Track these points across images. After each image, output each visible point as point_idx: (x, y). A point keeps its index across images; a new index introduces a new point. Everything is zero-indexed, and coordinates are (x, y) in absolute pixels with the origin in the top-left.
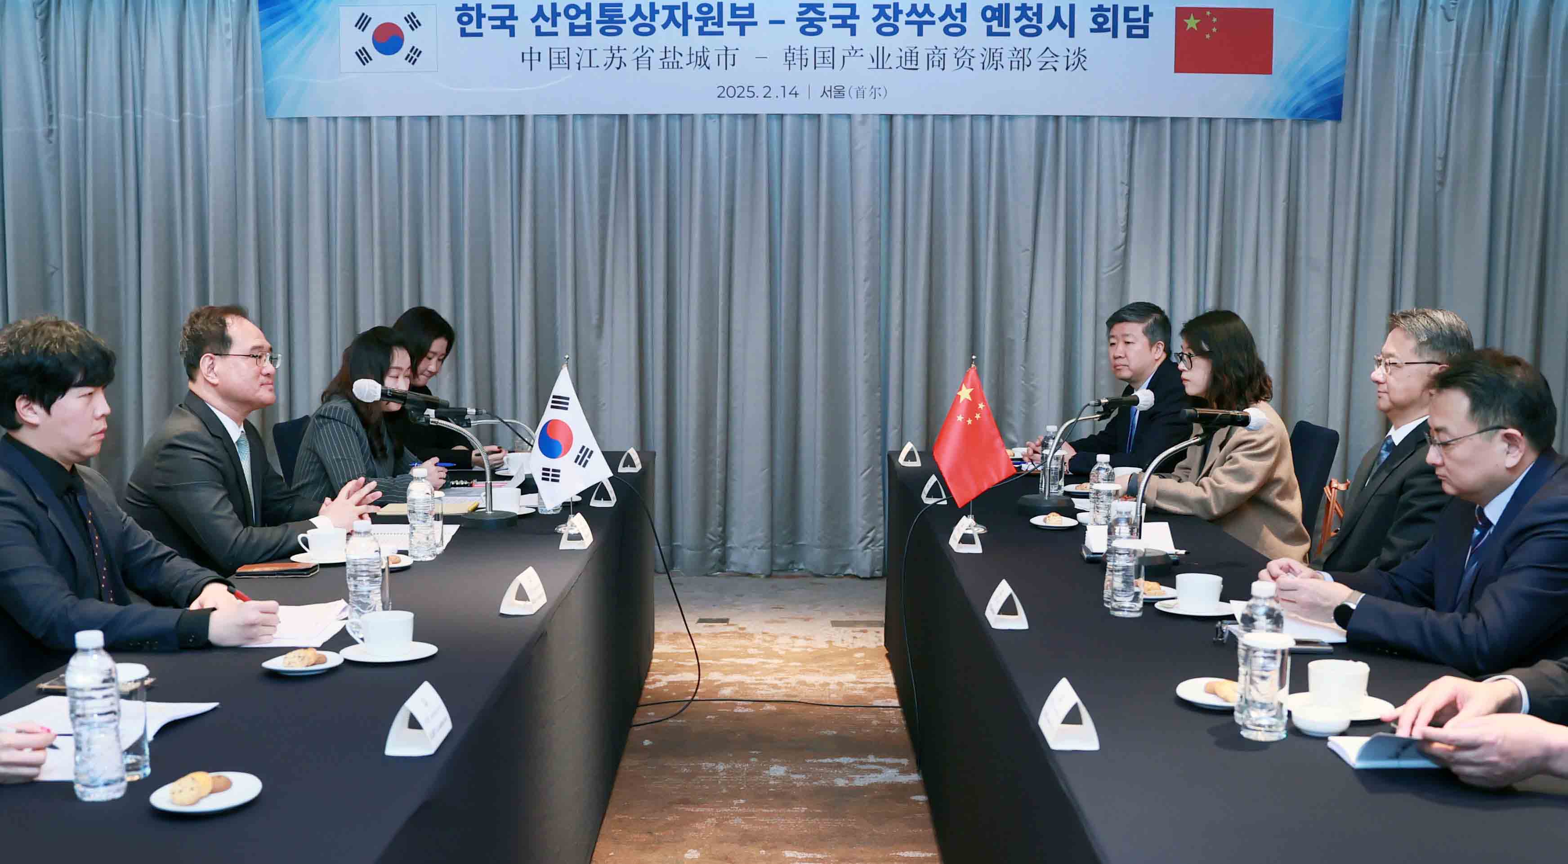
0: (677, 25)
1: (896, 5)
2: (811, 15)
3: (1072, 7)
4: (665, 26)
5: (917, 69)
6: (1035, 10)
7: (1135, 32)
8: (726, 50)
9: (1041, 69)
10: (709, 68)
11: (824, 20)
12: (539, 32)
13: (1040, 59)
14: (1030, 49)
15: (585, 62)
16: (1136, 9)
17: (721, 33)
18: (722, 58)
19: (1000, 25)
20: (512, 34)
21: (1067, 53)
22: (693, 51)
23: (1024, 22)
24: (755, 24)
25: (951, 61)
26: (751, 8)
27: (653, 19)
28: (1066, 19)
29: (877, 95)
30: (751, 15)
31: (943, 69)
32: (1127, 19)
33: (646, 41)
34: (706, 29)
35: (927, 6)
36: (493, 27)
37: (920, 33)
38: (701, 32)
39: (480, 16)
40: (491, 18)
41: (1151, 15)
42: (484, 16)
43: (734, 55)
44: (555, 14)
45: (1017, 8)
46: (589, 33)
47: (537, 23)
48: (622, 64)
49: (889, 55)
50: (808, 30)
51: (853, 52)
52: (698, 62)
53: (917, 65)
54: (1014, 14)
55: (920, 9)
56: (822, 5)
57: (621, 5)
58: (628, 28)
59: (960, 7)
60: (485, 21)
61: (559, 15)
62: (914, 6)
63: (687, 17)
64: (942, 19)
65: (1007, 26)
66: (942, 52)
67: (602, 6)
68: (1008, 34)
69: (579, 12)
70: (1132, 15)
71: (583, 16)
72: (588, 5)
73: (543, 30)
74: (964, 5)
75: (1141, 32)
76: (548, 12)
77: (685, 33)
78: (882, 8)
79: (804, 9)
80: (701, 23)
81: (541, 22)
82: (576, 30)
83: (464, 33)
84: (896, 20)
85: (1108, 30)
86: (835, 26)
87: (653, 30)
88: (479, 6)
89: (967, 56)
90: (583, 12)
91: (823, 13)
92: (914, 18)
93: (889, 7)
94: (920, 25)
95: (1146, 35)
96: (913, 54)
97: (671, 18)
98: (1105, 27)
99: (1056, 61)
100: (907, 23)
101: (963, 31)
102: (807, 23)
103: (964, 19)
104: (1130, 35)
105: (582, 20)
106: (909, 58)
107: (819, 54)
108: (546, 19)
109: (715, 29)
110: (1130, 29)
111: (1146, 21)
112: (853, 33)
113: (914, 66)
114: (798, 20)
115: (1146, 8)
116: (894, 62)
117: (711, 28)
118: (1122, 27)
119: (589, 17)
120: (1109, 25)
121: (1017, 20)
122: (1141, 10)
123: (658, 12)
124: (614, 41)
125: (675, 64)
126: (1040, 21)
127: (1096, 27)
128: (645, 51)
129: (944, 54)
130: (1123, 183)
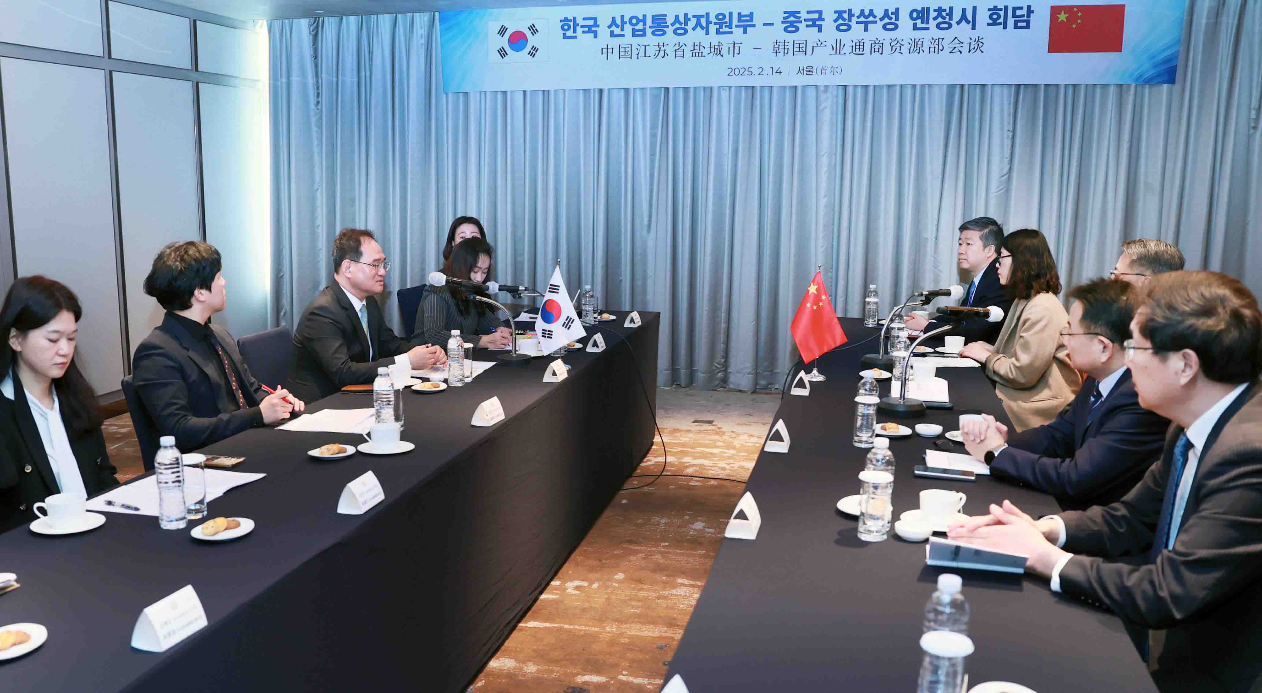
0: (702, 28)
1: (850, 10)
2: (792, 19)
3: (975, 8)
4: (694, 29)
5: (863, 54)
6: (948, 11)
7: (1020, 24)
8: (734, 44)
9: (950, 52)
10: (722, 56)
11: (801, 22)
12: (612, 35)
13: (951, 45)
14: (943, 39)
15: (642, 54)
16: (1021, 8)
17: (731, 33)
18: (731, 50)
19: (922, 23)
20: (595, 37)
21: (969, 41)
22: (712, 45)
23: (940, 20)
24: (754, 26)
25: (887, 48)
26: (751, 15)
27: (686, 24)
28: (970, 17)
29: (835, 73)
30: (751, 20)
31: (882, 54)
32: (1014, 15)
33: (682, 39)
34: (721, 30)
35: (871, 11)
36: (584, 32)
37: (866, 30)
38: (718, 32)
39: (576, 25)
40: (582, 27)
41: (1033, 12)
42: (578, 25)
43: (739, 47)
44: (623, 23)
45: (935, 11)
46: (644, 35)
47: (612, 29)
48: (666, 54)
49: (844, 45)
50: (789, 29)
51: (819, 44)
52: (716, 52)
53: (863, 51)
54: (933, 14)
55: (867, 13)
56: (799, 12)
57: (666, 15)
58: (670, 31)
59: (894, 11)
60: (578, 28)
61: (626, 23)
62: (862, 11)
63: (708, 22)
64: (881, 19)
65: (928, 23)
66: (881, 42)
67: (653, 17)
68: (928, 29)
69: (638, 21)
70: (1019, 12)
71: (641, 24)
72: (644, 16)
73: (615, 33)
74: (897, 9)
75: (1024, 24)
76: (618, 22)
77: (707, 33)
78: (840, 13)
79: (787, 15)
80: (718, 26)
81: (614, 28)
82: (636, 33)
83: (565, 37)
84: (850, 20)
85: (1000, 24)
86: (807, 26)
87: (686, 31)
88: (575, 19)
89: (898, 45)
90: (641, 21)
91: (800, 18)
92: (862, 19)
93: (845, 12)
94: (866, 24)
95: (1028, 27)
96: (861, 44)
97: (698, 24)
98: (998, 21)
99: (962, 47)
100: (857, 23)
101: (897, 26)
102: (789, 24)
103: (897, 19)
104: (1016, 27)
105: (640, 26)
106: (858, 47)
107: (797, 46)
108: (617, 26)
109: (727, 30)
110: (1016, 22)
111: (1029, 16)
112: (820, 31)
113: (861, 52)
114: (783, 22)
115: (1029, 7)
116: (847, 49)
117: (724, 29)
118: (1011, 21)
119: (645, 24)
120: (1001, 20)
121: (935, 19)
122: (1025, 9)
123: (689, 20)
124: (661, 40)
125: (700, 54)
126: (951, 19)
127: (991, 22)
128: (680, 45)
129: (882, 44)
130: (1009, 130)
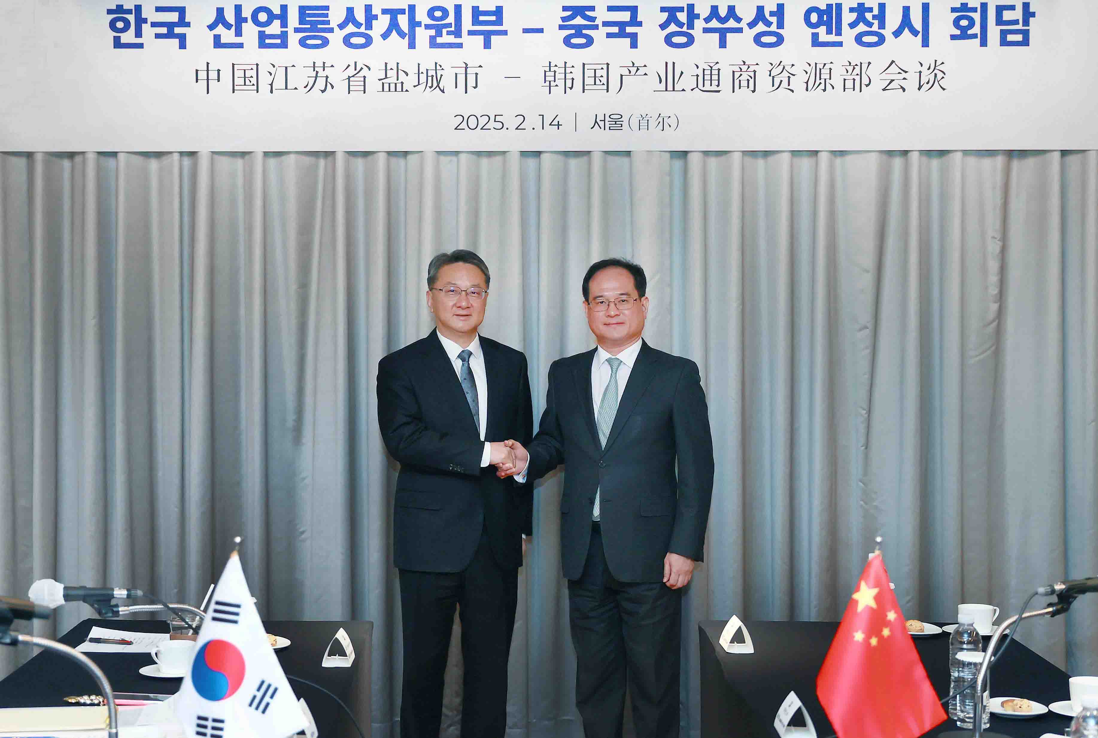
0: (401, 34)
1: (691, 7)
2: (579, 21)
3: (926, 7)
4: (385, 36)
5: (719, 91)
6: (876, 12)
7: (1010, 38)
8: (466, 68)
9: (884, 90)
10: (443, 91)
11: (596, 27)
12: (218, 43)
13: (884, 76)
14: (869, 63)
15: (281, 82)
16: (1012, 8)
17: (460, 46)
18: (461, 79)
19: (829, 32)
20: (183, 45)
21: (919, 68)
22: (423, 69)
23: (862, 28)
24: (505, 33)
25: (763, 81)
26: (499, 12)
27: (369, 26)
28: (917, 23)
29: (666, 126)
30: (499, 21)
31: (754, 91)
32: (1000, 21)
33: (361, 56)
34: (439, 40)
35: (731, 9)
36: (158, 36)
37: (723, 44)
38: (433, 44)
39: (140, 21)
40: (154, 25)
41: (1033, 15)
42: (145, 21)
43: (477, 74)
44: (240, 20)
45: (852, 10)
46: (284, 45)
47: (216, 31)
48: (329, 85)
49: (682, 73)
50: (574, 41)
51: (633, 70)
52: (430, 84)
53: (718, 86)
54: (848, 17)
55: (723, 12)
56: (592, 8)
57: (327, 8)
58: (336, 38)
59: (775, 9)
60: (146, 28)
61: (245, 20)
62: (715, 9)
63: (414, 24)
64: (752, 25)
65: (839, 33)
66: (752, 68)
67: (303, 10)
68: (840, 44)
69: (272, 17)
70: (1007, 15)
71: (277, 23)
72: (284, 8)
73: (223, 40)
74: (781, 7)
75: (1019, 38)
76: (230, 17)
77: (412, 45)
78: (672, 12)
79: (568, 13)
80: (432, 32)
81: (220, 29)
82: (267, 41)
83: (118, 44)
84: (691, 26)
85: (975, 36)
86: (609, 35)
87: (369, 41)
88: (138, 8)
89: (785, 74)
90: (277, 17)
91: (593, 19)
92: (714, 24)
93: (681, 9)
94: (723, 34)
95: (1025, 42)
96: (714, 72)
97: (394, 25)
98: (970, 32)
99: (904, 79)
100: (706, 30)
101: (780, 40)
102: (573, 32)
103: (781, 25)
104: (1004, 42)
105: (275, 28)
106: (707, 77)
107: (589, 73)
108: (228, 26)
109: (451, 39)
110: (1004, 34)
111: (1026, 23)
112: (634, 45)
113: (714, 88)
114: (561, 27)
115: (1026, 6)
116: (687, 82)
117: (446, 38)
118: (994, 31)
119: (284, 24)
120: (976, 29)
121: (853, 25)
122: (1019, 9)
123: (376, 17)
124: (318, 55)
125: (399, 86)
126: (882, 26)
127: (958, 32)
128: (358, 69)
129: (755, 72)
130: (994, 238)
